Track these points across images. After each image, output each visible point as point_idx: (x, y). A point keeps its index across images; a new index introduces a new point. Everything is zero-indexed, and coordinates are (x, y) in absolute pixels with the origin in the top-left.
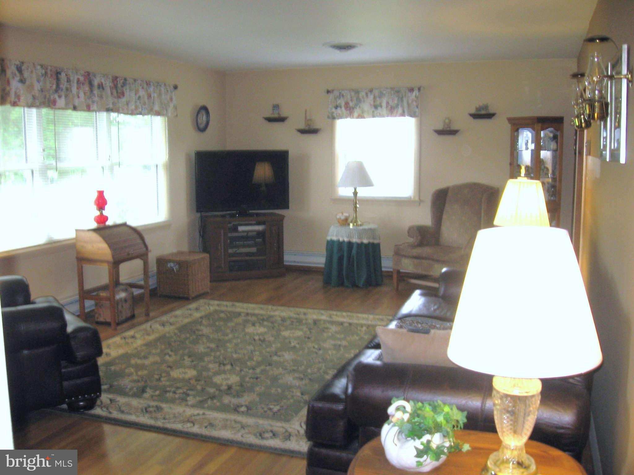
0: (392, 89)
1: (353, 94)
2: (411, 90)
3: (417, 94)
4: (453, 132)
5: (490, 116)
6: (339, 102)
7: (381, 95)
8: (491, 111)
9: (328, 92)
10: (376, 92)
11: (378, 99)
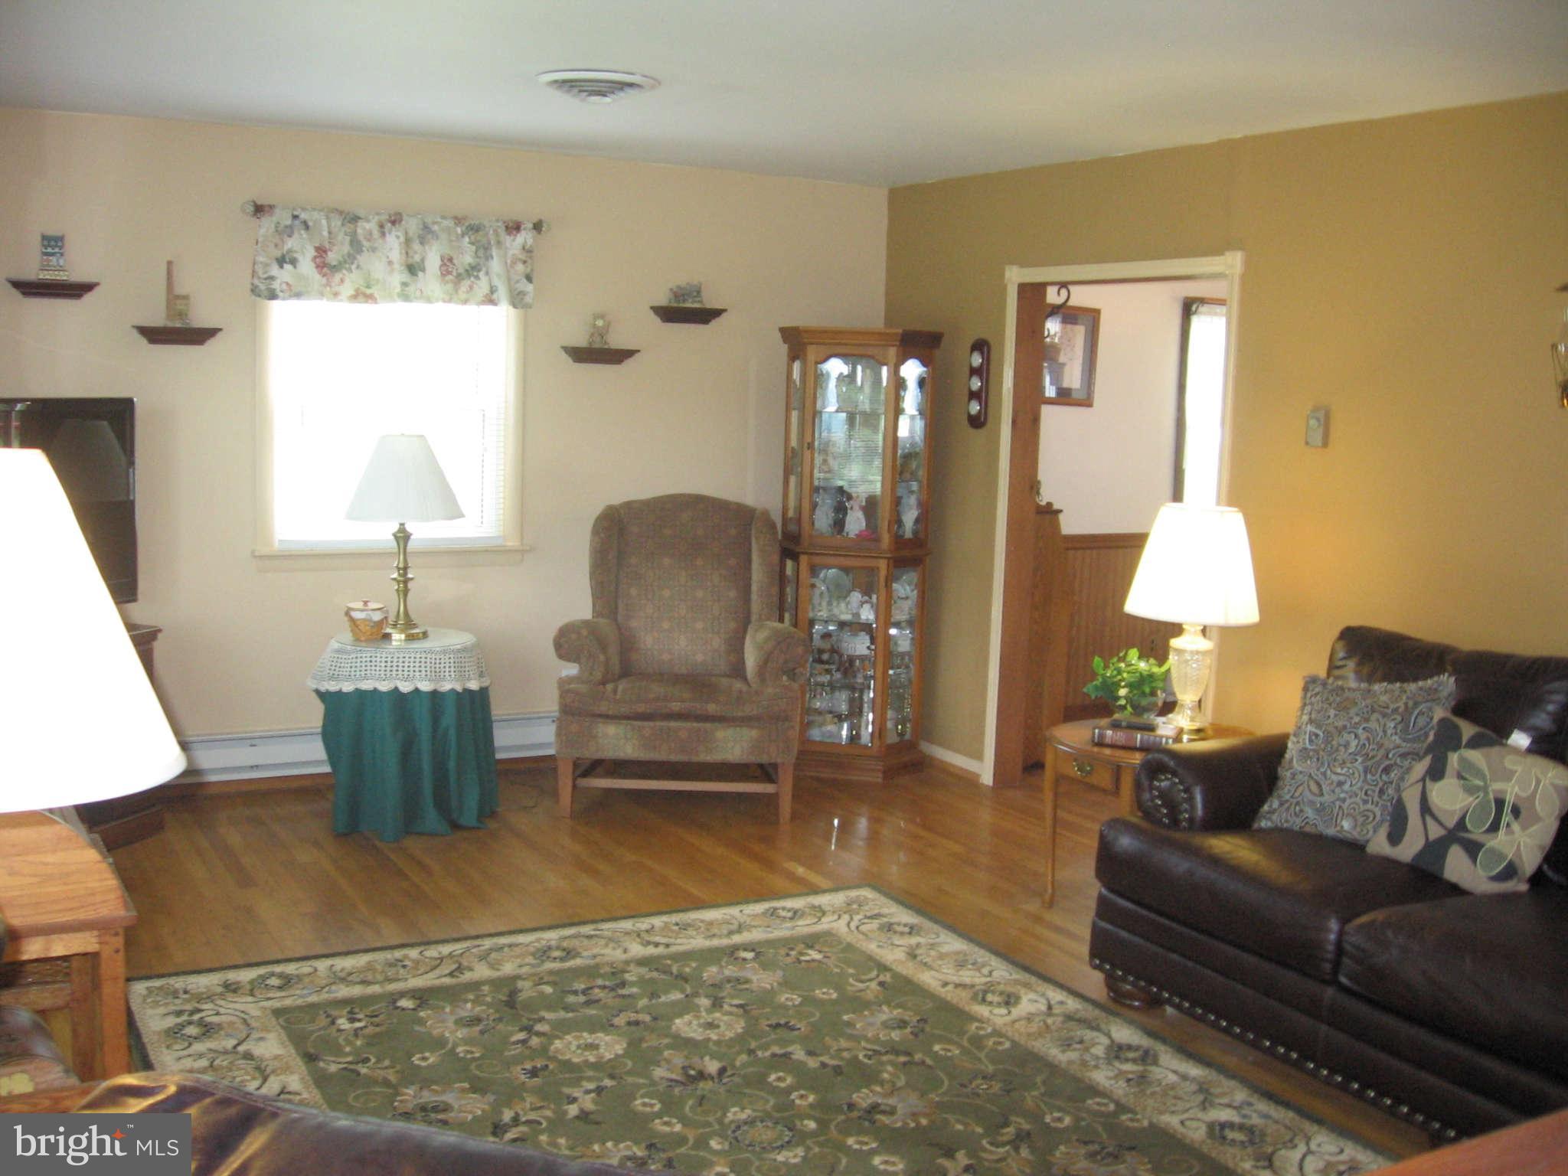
0: (458, 220)
1: (337, 222)
2: (514, 228)
3: (530, 242)
4: (618, 356)
5: (705, 316)
6: (290, 243)
7: (426, 233)
8: (711, 303)
9: (259, 210)
10: (412, 225)
11: (416, 246)
